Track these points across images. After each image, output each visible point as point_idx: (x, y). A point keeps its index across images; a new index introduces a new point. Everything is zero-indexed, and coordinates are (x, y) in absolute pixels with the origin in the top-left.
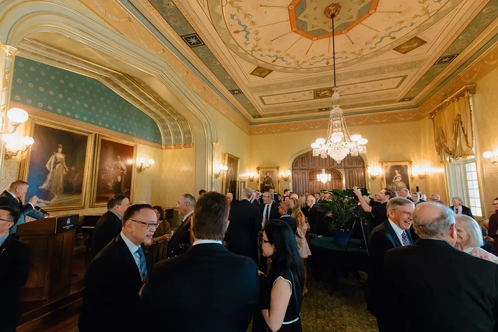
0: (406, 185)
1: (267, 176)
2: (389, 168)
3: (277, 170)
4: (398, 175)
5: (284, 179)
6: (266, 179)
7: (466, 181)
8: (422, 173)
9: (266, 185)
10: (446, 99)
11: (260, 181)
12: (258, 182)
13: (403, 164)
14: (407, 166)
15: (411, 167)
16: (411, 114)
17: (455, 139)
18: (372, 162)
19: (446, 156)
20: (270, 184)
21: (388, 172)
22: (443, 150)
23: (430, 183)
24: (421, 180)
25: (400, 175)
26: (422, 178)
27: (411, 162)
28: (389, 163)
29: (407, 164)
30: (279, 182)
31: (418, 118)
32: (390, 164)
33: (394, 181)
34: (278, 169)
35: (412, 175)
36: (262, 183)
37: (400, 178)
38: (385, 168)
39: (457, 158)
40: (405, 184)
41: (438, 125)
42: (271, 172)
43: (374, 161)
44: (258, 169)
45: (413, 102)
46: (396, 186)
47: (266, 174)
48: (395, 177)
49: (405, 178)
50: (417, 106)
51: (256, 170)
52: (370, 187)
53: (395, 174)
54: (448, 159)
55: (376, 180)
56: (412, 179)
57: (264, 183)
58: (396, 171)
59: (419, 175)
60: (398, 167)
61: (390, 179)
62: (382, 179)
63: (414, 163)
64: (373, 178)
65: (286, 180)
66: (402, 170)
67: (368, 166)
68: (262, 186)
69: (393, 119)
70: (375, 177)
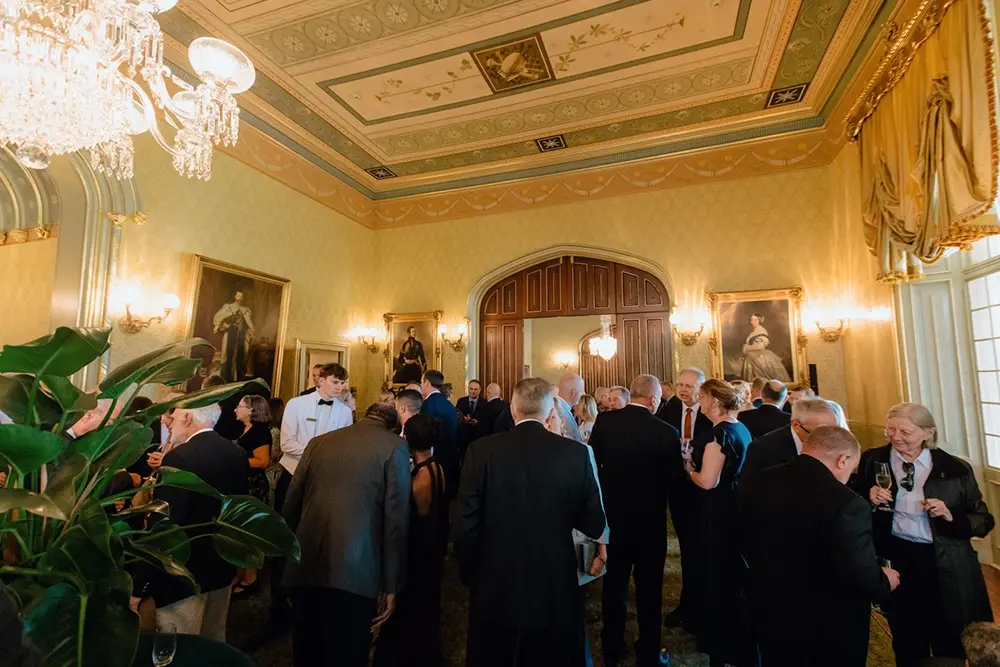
0: (783, 362)
1: (410, 338)
2: (733, 310)
3: (435, 321)
4: (760, 330)
5: (452, 345)
6: (408, 345)
7: (970, 343)
8: (830, 323)
9: (407, 361)
10: (895, 41)
11: (392, 351)
12: (387, 352)
13: (774, 297)
14: (784, 303)
15: (798, 307)
16: (802, 147)
17: (927, 178)
18: (686, 293)
19: (896, 254)
20: (416, 358)
21: (731, 321)
22: (888, 233)
23: (855, 355)
24: (827, 344)
25: (764, 331)
26: (832, 338)
27: (797, 291)
28: (732, 295)
29: (787, 296)
30: (438, 354)
31: (824, 156)
32: (735, 299)
33: (746, 347)
34: (436, 317)
35: (799, 331)
36: (398, 356)
37: (766, 340)
38: (722, 312)
39: (934, 255)
40: (780, 359)
41: (875, 150)
42: (420, 326)
43: (691, 293)
44: (388, 318)
45: (806, 108)
46: (753, 362)
47: (409, 331)
48: (751, 336)
49: (779, 340)
50: (820, 118)
51: (382, 322)
52: (678, 366)
53: (751, 328)
54: (903, 266)
55: (695, 347)
56: (802, 341)
57: (402, 355)
58: (754, 317)
59: (822, 331)
60: (760, 308)
61: (735, 344)
62: (713, 343)
63: (807, 291)
64: (688, 341)
65: (458, 346)
66: (773, 316)
67: (673, 305)
68: (398, 363)
69: (752, 165)
70: (693, 339)
